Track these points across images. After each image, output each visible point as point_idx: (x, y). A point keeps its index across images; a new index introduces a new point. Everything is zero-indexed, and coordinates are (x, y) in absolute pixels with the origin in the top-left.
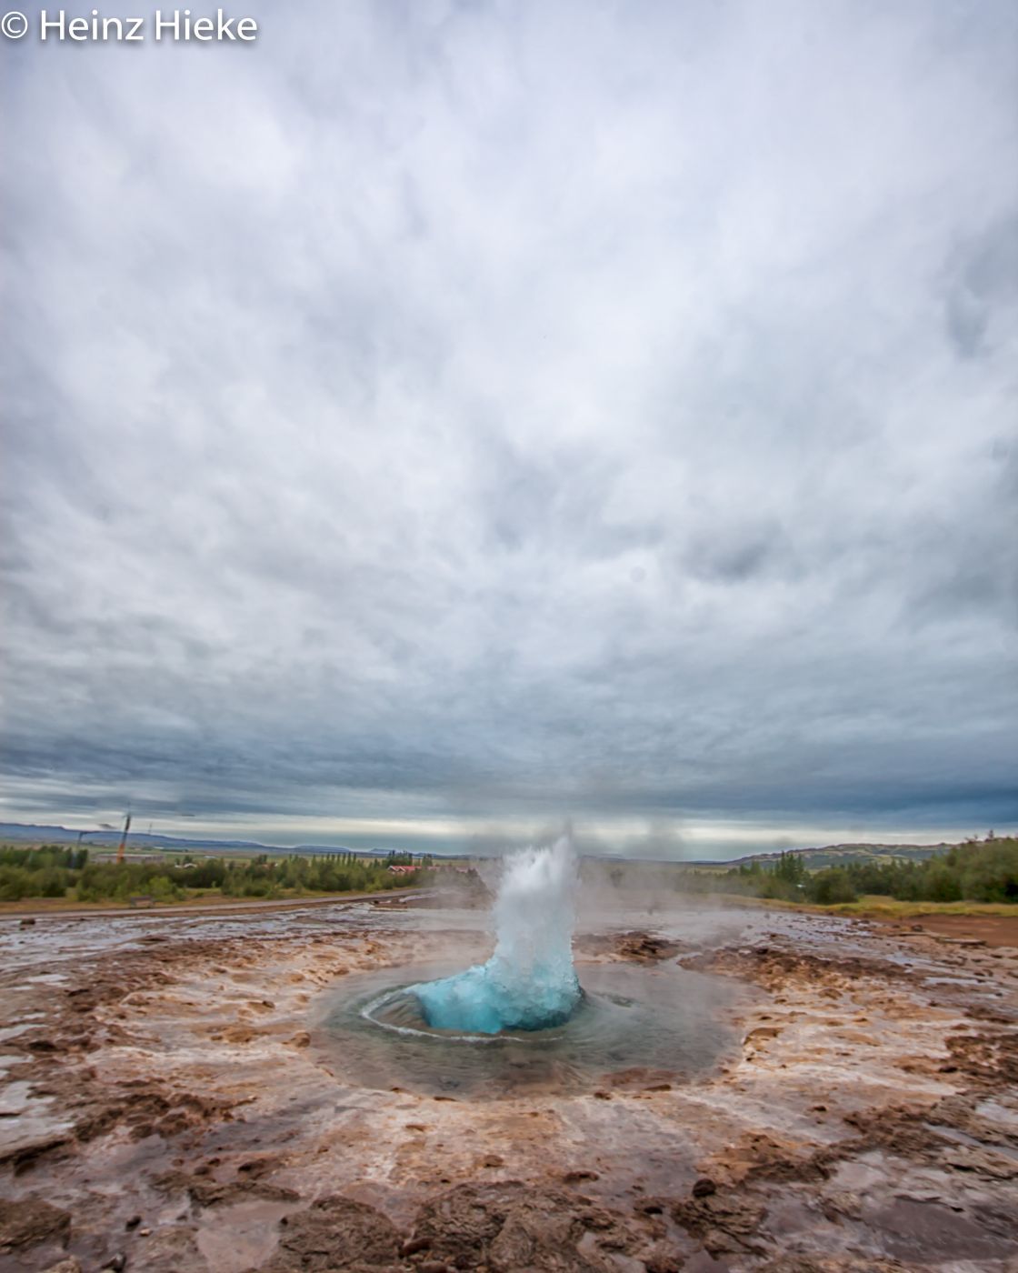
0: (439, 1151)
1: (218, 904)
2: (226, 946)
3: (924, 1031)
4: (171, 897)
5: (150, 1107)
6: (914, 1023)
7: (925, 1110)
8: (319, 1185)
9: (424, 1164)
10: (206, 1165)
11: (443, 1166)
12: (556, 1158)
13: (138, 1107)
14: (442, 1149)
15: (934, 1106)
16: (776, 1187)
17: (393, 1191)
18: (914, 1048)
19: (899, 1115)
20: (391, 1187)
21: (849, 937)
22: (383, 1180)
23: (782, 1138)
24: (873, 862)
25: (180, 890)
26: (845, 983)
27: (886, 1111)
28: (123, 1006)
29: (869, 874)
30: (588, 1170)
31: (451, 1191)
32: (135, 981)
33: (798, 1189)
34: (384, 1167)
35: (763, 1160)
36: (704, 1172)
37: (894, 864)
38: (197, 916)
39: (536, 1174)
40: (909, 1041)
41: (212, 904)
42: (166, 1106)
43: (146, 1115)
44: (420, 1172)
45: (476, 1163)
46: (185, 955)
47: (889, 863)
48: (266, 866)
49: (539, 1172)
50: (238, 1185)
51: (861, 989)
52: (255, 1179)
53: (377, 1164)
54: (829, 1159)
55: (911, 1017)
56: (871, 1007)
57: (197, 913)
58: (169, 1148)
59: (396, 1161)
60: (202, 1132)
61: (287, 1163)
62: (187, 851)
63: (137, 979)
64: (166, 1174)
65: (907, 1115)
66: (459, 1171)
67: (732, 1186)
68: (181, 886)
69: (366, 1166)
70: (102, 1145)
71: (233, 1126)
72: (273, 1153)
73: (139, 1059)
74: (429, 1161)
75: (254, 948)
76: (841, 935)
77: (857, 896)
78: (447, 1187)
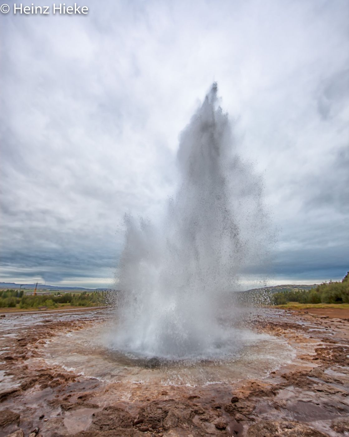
0: (146, 390)
1: (70, 309)
2: (72, 323)
3: (308, 346)
4: (53, 307)
5: (47, 378)
6: (305, 344)
7: (308, 372)
8: (106, 403)
9: (141, 394)
10: (66, 397)
11: (148, 395)
12: (186, 391)
13: (43, 378)
14: (147, 389)
15: (311, 371)
16: (259, 399)
17: (131, 404)
18: (305, 352)
19: (299, 374)
20: (130, 403)
21: (284, 316)
22: (128, 400)
23: (261, 383)
24: (292, 291)
25: (56, 304)
26: (282, 331)
27: (295, 373)
28: (37, 344)
29: (290, 295)
30: (196, 395)
31: (150, 403)
32: (41, 335)
33: (266, 399)
34: (127, 396)
35: (254, 390)
36: (235, 395)
37: (299, 291)
38: (62, 313)
39: (179, 397)
40: (303, 350)
41: (67, 309)
42: (52, 378)
43: (46, 381)
44: (140, 397)
45: (159, 394)
46: (58, 326)
47: (297, 291)
48: (86, 295)
49: (180, 396)
50: (78, 403)
51: (288, 333)
52: (83, 401)
53: (125, 395)
54: (276, 389)
55: (304, 342)
56: (291, 339)
57: (62, 312)
58: (54, 391)
59: (132, 394)
60: (65, 386)
61: (94, 396)
62: (58, 291)
63: (42, 335)
64: (53, 400)
65: (302, 374)
66: (153, 397)
67: (244, 399)
68: (56, 303)
69: (122, 396)
70: (30, 391)
71: (76, 384)
72: (90, 392)
73: (43, 362)
74: (143, 394)
75: (82, 323)
76: (281, 315)
77: (287, 302)
78: (149, 402)
